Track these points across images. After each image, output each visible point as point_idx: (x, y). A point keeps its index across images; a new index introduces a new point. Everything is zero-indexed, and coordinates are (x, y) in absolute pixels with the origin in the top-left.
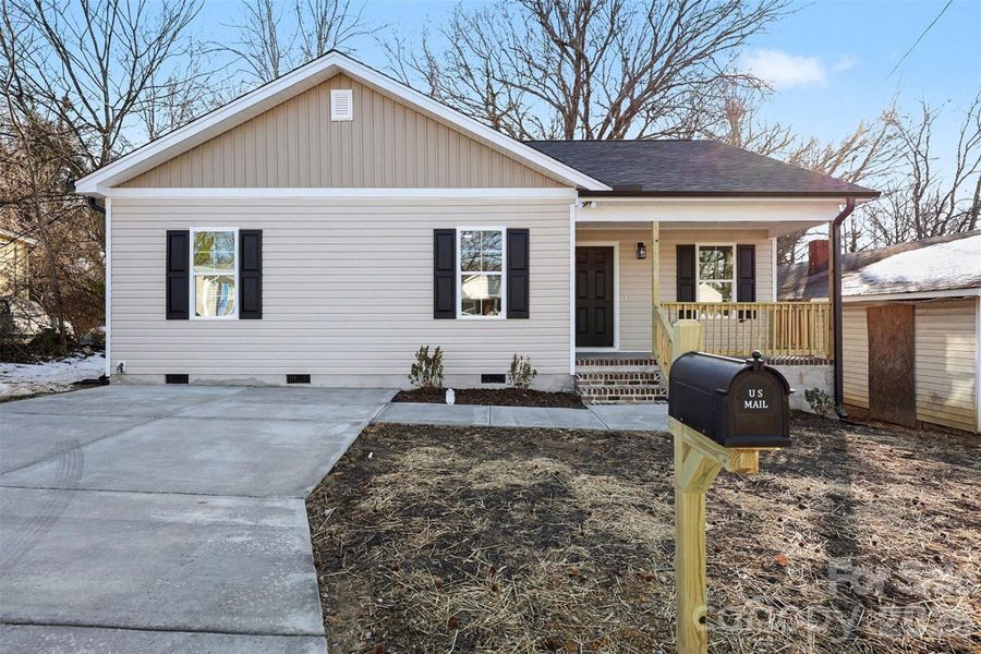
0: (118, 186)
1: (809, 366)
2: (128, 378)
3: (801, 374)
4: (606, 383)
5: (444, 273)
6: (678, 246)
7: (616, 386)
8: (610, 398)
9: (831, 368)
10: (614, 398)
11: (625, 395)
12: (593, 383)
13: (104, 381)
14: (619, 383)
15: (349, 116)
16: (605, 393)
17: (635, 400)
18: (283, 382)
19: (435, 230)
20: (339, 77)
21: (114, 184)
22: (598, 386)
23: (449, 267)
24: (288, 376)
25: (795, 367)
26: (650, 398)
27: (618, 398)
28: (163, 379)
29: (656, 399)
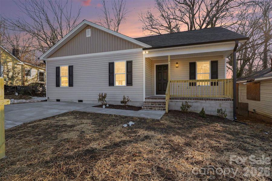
0: (48, 58)
1: (223, 101)
2: (50, 100)
3: (220, 104)
4: (151, 104)
5: (111, 74)
6: (190, 63)
7: (154, 105)
8: (150, 109)
9: (232, 102)
10: (151, 109)
11: (154, 108)
12: (148, 104)
13: (46, 101)
14: (155, 104)
15: (90, 36)
16: (148, 107)
17: (157, 110)
18: (77, 102)
19: (109, 63)
20: (88, 26)
21: (47, 57)
22: (149, 105)
23: (112, 72)
24: (79, 100)
25: (218, 101)
26: (162, 109)
27: (152, 109)
28: (56, 100)
29: (163, 109)
